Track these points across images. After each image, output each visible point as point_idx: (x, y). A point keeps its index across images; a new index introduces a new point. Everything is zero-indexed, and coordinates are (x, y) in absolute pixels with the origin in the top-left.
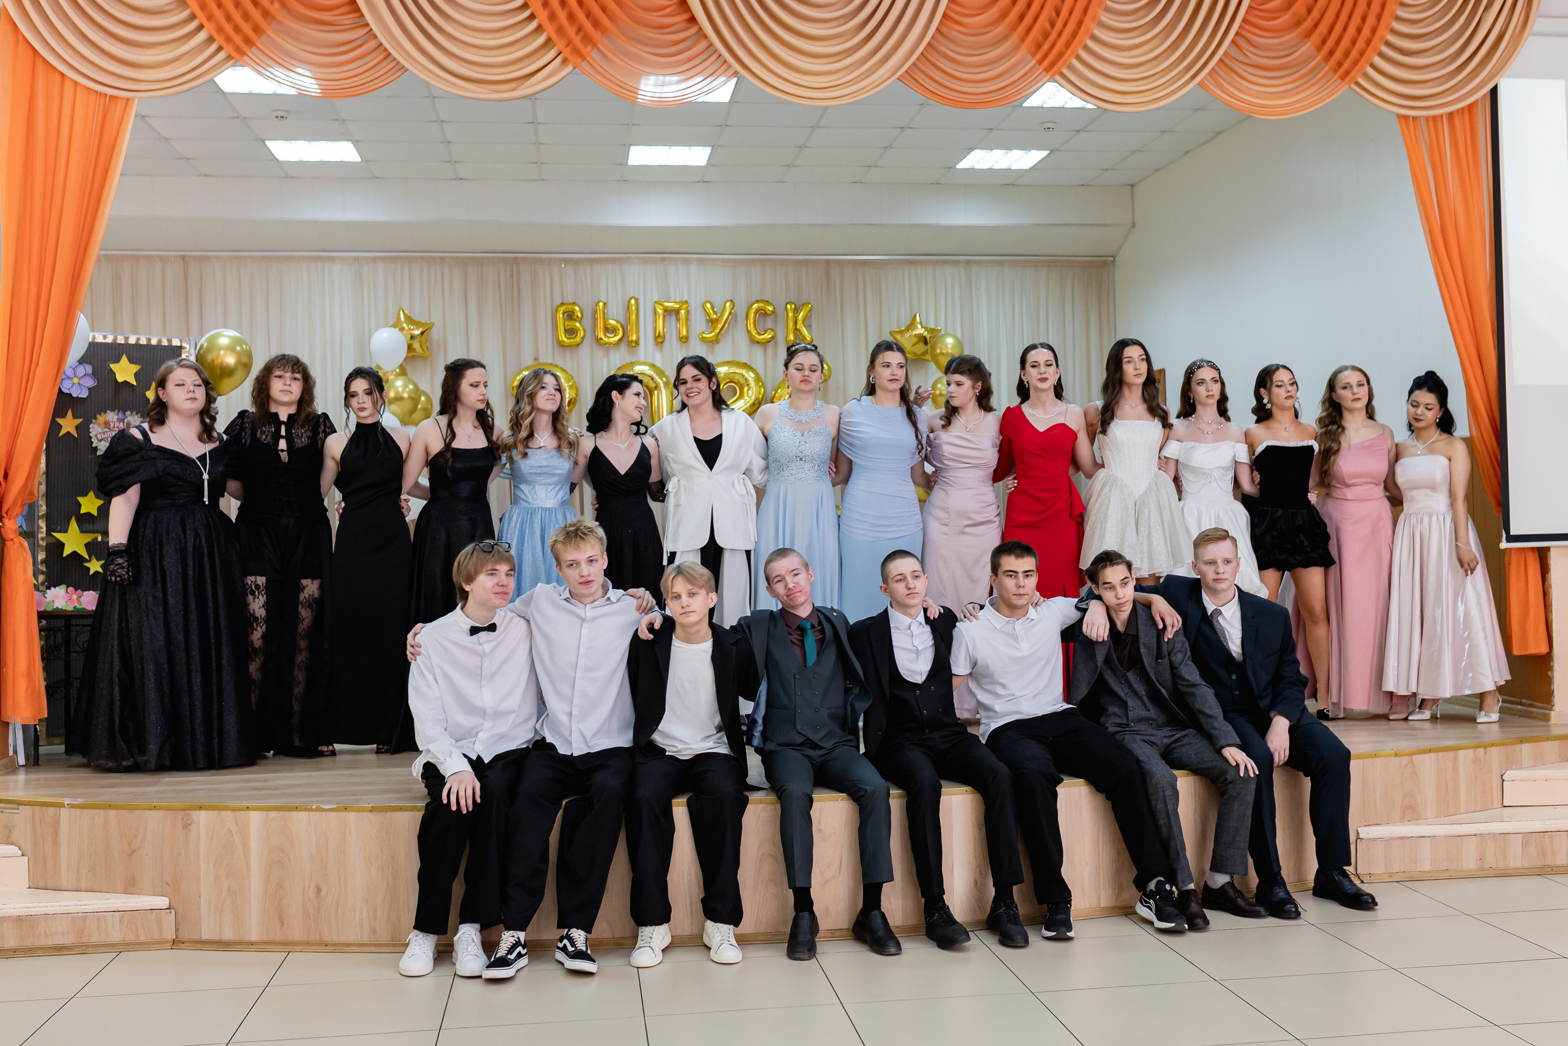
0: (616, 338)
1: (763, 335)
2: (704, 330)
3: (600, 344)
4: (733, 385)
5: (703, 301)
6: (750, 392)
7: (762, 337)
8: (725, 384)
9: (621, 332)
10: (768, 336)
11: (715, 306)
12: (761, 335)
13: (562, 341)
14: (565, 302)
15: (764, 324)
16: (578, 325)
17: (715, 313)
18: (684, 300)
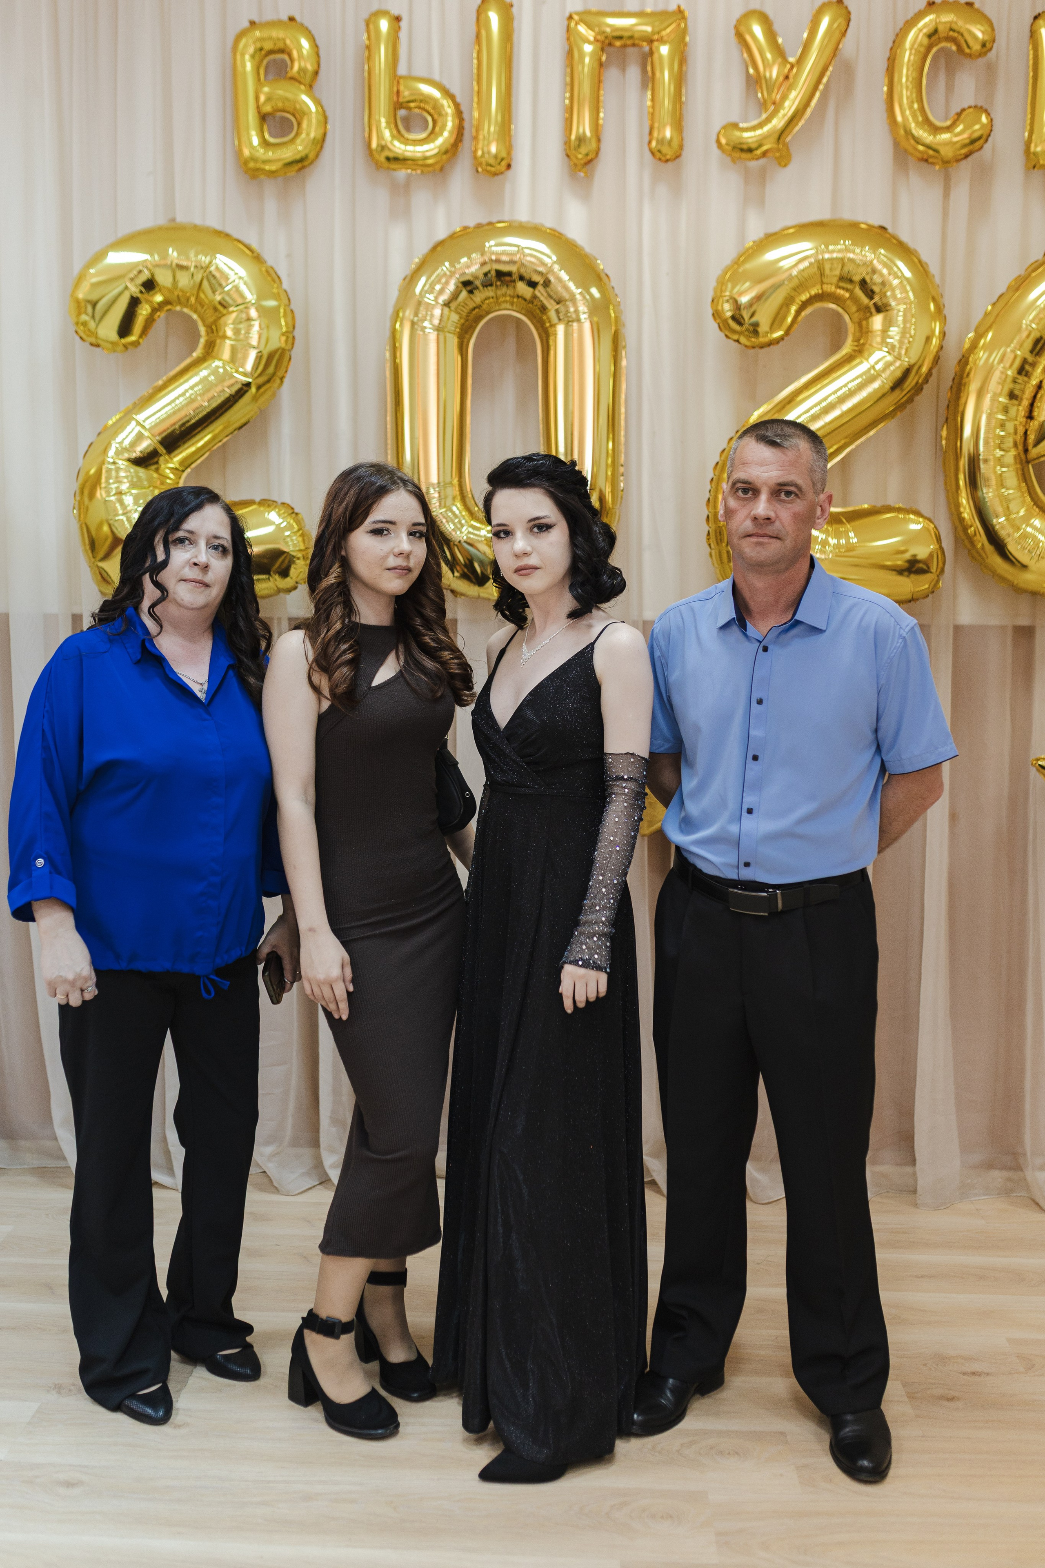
0: (430, 149)
1: (948, 129)
2: (734, 119)
3: (378, 166)
4: (833, 306)
5: (737, 13)
6: (894, 331)
7: (945, 136)
8: (804, 305)
9: (450, 124)
10: (960, 134)
11: (777, 27)
12: (936, 130)
13: (253, 159)
14: (269, 16)
15: (950, 88)
16: (305, 98)
17: (780, 53)
18: (673, 7)
